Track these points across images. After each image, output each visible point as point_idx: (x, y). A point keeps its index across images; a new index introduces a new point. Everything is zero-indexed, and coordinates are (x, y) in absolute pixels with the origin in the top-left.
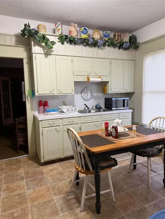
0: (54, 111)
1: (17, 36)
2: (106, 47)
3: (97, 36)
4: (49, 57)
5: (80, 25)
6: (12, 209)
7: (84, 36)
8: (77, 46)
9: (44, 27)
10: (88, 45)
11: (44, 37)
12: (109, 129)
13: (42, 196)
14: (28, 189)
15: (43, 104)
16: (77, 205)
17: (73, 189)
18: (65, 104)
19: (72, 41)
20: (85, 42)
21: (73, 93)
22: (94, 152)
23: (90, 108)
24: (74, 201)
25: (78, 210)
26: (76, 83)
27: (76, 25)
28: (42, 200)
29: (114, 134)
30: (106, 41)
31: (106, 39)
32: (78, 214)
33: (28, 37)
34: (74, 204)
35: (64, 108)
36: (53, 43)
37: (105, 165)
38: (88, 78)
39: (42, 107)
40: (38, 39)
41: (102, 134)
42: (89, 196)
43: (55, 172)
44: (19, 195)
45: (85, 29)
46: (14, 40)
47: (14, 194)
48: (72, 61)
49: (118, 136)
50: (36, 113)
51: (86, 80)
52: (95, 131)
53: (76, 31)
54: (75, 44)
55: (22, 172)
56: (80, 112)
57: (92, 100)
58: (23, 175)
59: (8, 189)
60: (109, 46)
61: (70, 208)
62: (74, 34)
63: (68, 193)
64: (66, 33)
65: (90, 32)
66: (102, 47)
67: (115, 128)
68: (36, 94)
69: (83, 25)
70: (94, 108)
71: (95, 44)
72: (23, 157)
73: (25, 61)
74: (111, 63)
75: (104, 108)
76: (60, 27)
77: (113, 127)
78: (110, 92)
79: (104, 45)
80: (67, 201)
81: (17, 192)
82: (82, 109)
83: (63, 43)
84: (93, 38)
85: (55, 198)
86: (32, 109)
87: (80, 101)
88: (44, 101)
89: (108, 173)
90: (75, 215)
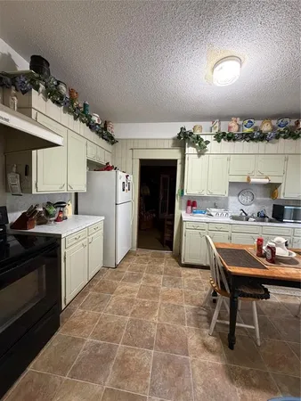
0: (201, 213)
1: (174, 139)
2: (282, 140)
3: (266, 128)
4: (202, 156)
5: (243, 118)
6: (145, 298)
7: (247, 130)
8: (237, 143)
9: (201, 127)
10: (252, 139)
11: (198, 137)
12: (264, 248)
13: (173, 297)
14: (163, 285)
15: (192, 204)
16: (206, 324)
17: (207, 305)
18: (216, 207)
19: (230, 137)
20: (248, 137)
21: (227, 195)
22: (229, 272)
23: (249, 215)
24: (205, 318)
25: (206, 331)
26: (231, 184)
27: (238, 119)
28: (172, 302)
29: (269, 256)
30: (281, 132)
31: (282, 129)
32: (204, 336)
33: (184, 139)
34: (204, 322)
35: (213, 211)
36: (207, 142)
37: (248, 292)
38: (249, 179)
39: (190, 207)
40: (192, 140)
41: (253, 252)
42: (222, 322)
43: (193, 278)
44: (154, 287)
45: (249, 122)
46: (171, 142)
47: (151, 285)
48: (229, 159)
49: (275, 260)
50: (184, 213)
51: (246, 181)
52: (245, 246)
53: (237, 127)
54: (234, 140)
55: (162, 266)
56: (234, 218)
57: (253, 205)
58: (163, 270)
59: (147, 278)
60: (285, 138)
61: (198, 325)
62: (234, 130)
63: (200, 307)
64: (224, 129)
65: (257, 123)
66: (274, 140)
67: (272, 250)
68: (185, 194)
69: (247, 117)
70: (256, 215)
71: (263, 137)
72: (167, 253)
73: (179, 162)
74: (287, 160)
75: (270, 217)
76: (217, 125)
77: (268, 247)
78: (282, 197)
79: (277, 137)
80: (196, 315)
81: (154, 285)
82: (238, 214)
83: (219, 142)
84: (261, 132)
85: (185, 306)
86: (180, 208)
87: (235, 205)
88: (192, 201)
89: (252, 304)
90: (201, 335)
